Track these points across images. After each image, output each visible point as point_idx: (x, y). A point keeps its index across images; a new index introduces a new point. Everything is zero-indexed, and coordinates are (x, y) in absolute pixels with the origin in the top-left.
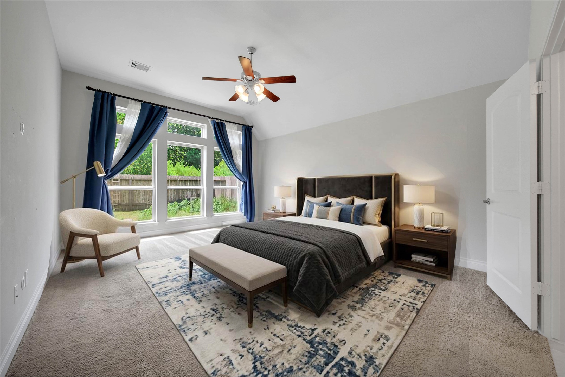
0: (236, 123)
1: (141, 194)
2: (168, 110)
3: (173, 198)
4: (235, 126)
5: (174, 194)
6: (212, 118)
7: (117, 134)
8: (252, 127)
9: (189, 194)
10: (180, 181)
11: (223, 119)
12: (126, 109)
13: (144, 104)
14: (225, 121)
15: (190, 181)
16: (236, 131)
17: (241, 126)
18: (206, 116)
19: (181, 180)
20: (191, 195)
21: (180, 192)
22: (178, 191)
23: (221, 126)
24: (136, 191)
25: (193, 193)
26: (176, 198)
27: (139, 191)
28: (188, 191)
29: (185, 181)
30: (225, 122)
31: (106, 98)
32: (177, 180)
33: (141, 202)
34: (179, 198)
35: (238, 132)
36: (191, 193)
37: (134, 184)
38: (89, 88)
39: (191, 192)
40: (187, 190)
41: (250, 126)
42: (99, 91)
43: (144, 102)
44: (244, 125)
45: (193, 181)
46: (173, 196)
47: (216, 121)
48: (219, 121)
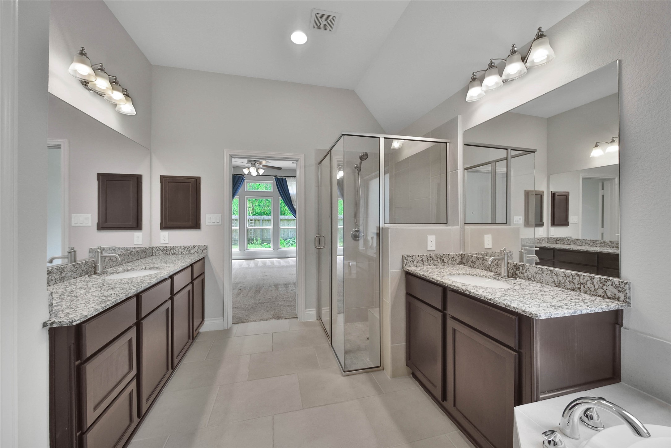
2: (245, 176)
11: (285, 176)
14: (287, 176)
23: (282, 182)
30: (287, 178)
47: (279, 177)
48: (281, 177)
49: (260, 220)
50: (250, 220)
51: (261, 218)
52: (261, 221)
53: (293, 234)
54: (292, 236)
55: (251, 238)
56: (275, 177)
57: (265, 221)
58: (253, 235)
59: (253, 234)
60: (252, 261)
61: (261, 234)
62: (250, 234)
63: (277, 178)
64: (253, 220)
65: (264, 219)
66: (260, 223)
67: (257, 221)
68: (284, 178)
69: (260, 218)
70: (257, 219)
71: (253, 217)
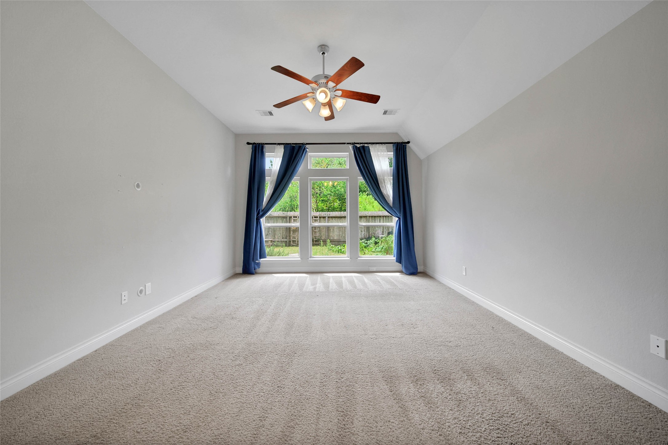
0: (384, 143)
1: (335, 230)
2: (307, 146)
3: (363, 235)
4: (384, 147)
5: (364, 231)
6: (353, 144)
7: (266, 178)
8: (408, 142)
9: (379, 232)
10: (369, 217)
11: (366, 142)
12: (273, 154)
13: (286, 145)
14: (370, 143)
15: (380, 217)
16: (386, 153)
17: (392, 145)
18: (345, 143)
19: (371, 216)
20: (381, 232)
21: (371, 229)
22: (368, 228)
23: (362, 151)
24: (331, 228)
25: (383, 230)
26: (366, 236)
27: (333, 226)
28: (378, 228)
29: (375, 217)
30: (370, 145)
31: (257, 149)
32: (366, 217)
33: (335, 238)
34: (369, 235)
35: (388, 153)
36: (382, 231)
37: (330, 220)
38: (248, 143)
39: (381, 229)
40: (377, 226)
41: (405, 143)
42: (254, 143)
43: (286, 144)
44: (395, 143)
45: (383, 216)
46: (363, 233)
47: (358, 146)
48: (362, 145)
49: (325, 217)
50: (314, 217)
51: (327, 214)
52: (327, 218)
53: (365, 233)
54: (363, 237)
55: (315, 238)
56: (352, 146)
57: (330, 218)
58: (317, 235)
59: (317, 233)
60: (319, 277)
61: (327, 234)
62: (315, 233)
63: (356, 147)
64: (317, 217)
65: (330, 216)
66: (325, 220)
67: (322, 219)
68: (366, 145)
69: (325, 214)
70: (322, 216)
71: (317, 214)
